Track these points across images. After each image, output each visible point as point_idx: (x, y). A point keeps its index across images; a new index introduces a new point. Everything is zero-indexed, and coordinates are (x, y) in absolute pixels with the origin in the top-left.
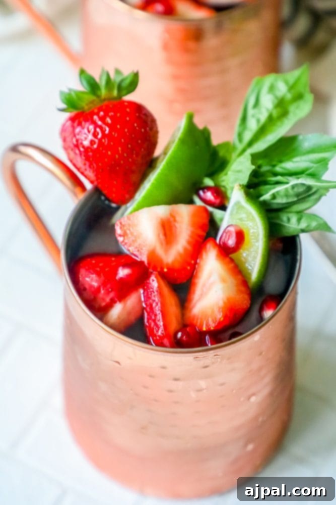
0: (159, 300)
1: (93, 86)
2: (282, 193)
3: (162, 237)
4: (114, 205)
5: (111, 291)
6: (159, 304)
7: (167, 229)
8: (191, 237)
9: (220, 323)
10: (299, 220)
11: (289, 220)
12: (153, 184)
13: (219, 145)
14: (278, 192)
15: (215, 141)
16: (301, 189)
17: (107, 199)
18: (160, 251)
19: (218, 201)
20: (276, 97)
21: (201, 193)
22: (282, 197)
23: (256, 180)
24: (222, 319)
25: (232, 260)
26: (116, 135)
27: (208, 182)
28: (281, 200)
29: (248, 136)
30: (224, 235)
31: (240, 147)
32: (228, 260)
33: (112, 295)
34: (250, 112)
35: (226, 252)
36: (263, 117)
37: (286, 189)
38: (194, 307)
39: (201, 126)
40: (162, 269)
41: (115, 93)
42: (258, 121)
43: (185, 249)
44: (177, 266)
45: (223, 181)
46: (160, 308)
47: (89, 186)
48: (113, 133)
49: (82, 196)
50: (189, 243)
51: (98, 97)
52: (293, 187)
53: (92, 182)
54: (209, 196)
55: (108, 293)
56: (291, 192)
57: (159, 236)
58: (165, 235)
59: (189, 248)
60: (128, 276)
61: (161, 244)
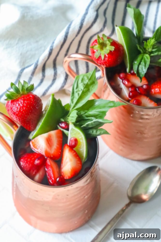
1: (17, 90)
3: (48, 145)
5: (35, 170)
7: (49, 141)
11: (93, 132)
12: (43, 123)
13: (65, 106)
14: (89, 124)
15: (64, 104)
18: (48, 150)
19: (66, 127)
20: (84, 84)
21: (60, 124)
23: (80, 119)
25: (75, 151)
27: (63, 120)
29: (75, 101)
30: (70, 142)
31: (72, 105)
32: (73, 151)
34: (75, 90)
35: (72, 148)
36: (80, 93)
39: (57, 99)
41: (26, 92)
42: (79, 94)
43: (57, 147)
45: (68, 119)
47: (19, 126)
49: (17, 129)
50: (58, 144)
51: (19, 94)
52: (94, 122)
53: (20, 125)
54: (63, 125)
55: (33, 171)
56: (93, 124)
57: (47, 144)
58: (49, 144)
59: (58, 146)
60: (39, 163)
61: (48, 147)
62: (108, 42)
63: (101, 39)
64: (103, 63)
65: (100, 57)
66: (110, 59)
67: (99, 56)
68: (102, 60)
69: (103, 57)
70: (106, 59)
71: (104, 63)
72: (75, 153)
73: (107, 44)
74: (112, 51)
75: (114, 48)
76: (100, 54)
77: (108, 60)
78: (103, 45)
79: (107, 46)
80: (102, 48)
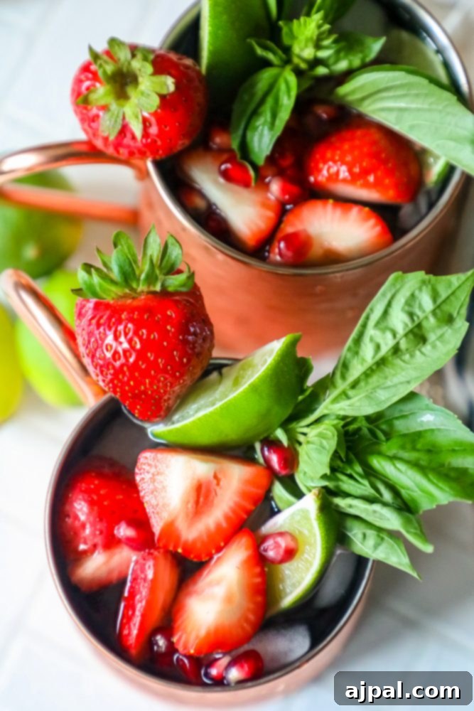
0: (145, 597)
6: (144, 603)
7: (202, 495)
8: (234, 511)
11: (364, 538)
18: (181, 525)
26: (143, 367)
29: (356, 371)
40: (176, 547)
46: (142, 610)
48: (140, 363)
54: (275, 460)
58: (197, 502)
61: (187, 515)
62: (137, 64)
63: (105, 57)
64: (144, 149)
65: (124, 130)
66: (168, 129)
67: (119, 127)
68: (134, 138)
69: (137, 129)
70: (154, 130)
71: (146, 145)
72: (258, 580)
73: (138, 72)
74: (168, 97)
75: (173, 83)
76: (124, 118)
77: (161, 134)
78: (123, 81)
79: (140, 79)
80: (122, 95)
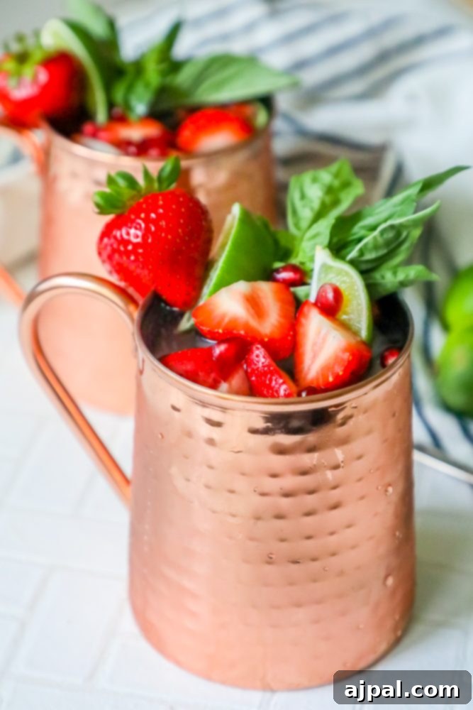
2: (370, 246)
3: (252, 311)
4: (176, 309)
9: (349, 362)
10: (395, 273)
11: (383, 277)
14: (366, 245)
16: (390, 235)
17: (167, 304)
18: (254, 323)
20: (323, 185)
21: (276, 274)
22: (371, 251)
24: (351, 358)
28: (370, 256)
33: (213, 375)
37: (375, 238)
38: (307, 374)
40: (262, 339)
41: (156, 185)
44: (277, 335)
50: (281, 316)
51: (139, 191)
52: (382, 233)
54: (286, 275)
56: (380, 240)
57: (248, 309)
61: (253, 317)
